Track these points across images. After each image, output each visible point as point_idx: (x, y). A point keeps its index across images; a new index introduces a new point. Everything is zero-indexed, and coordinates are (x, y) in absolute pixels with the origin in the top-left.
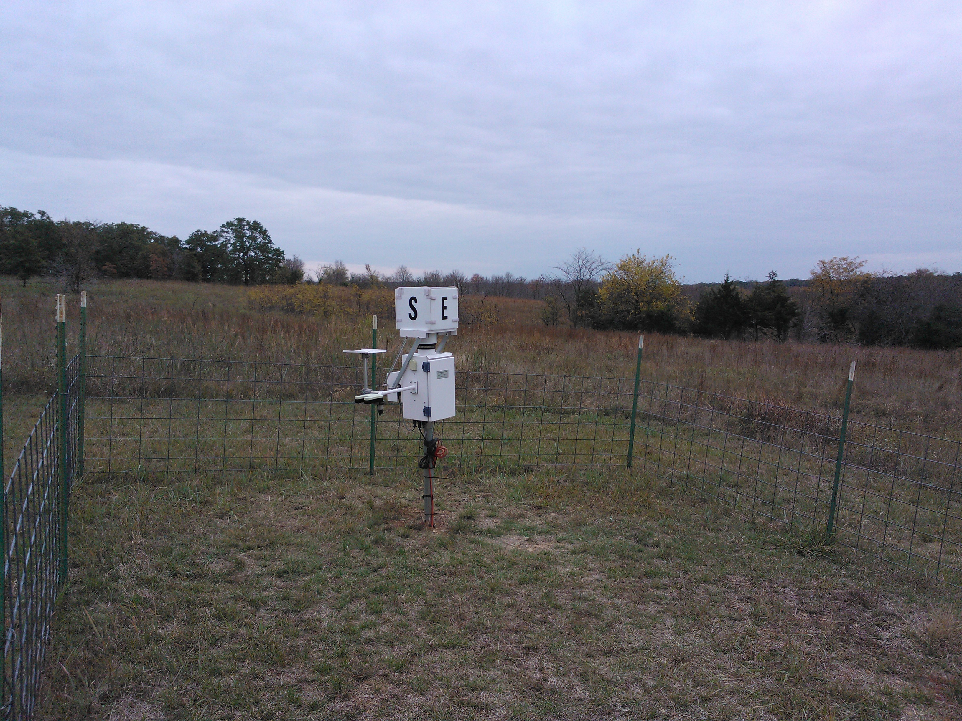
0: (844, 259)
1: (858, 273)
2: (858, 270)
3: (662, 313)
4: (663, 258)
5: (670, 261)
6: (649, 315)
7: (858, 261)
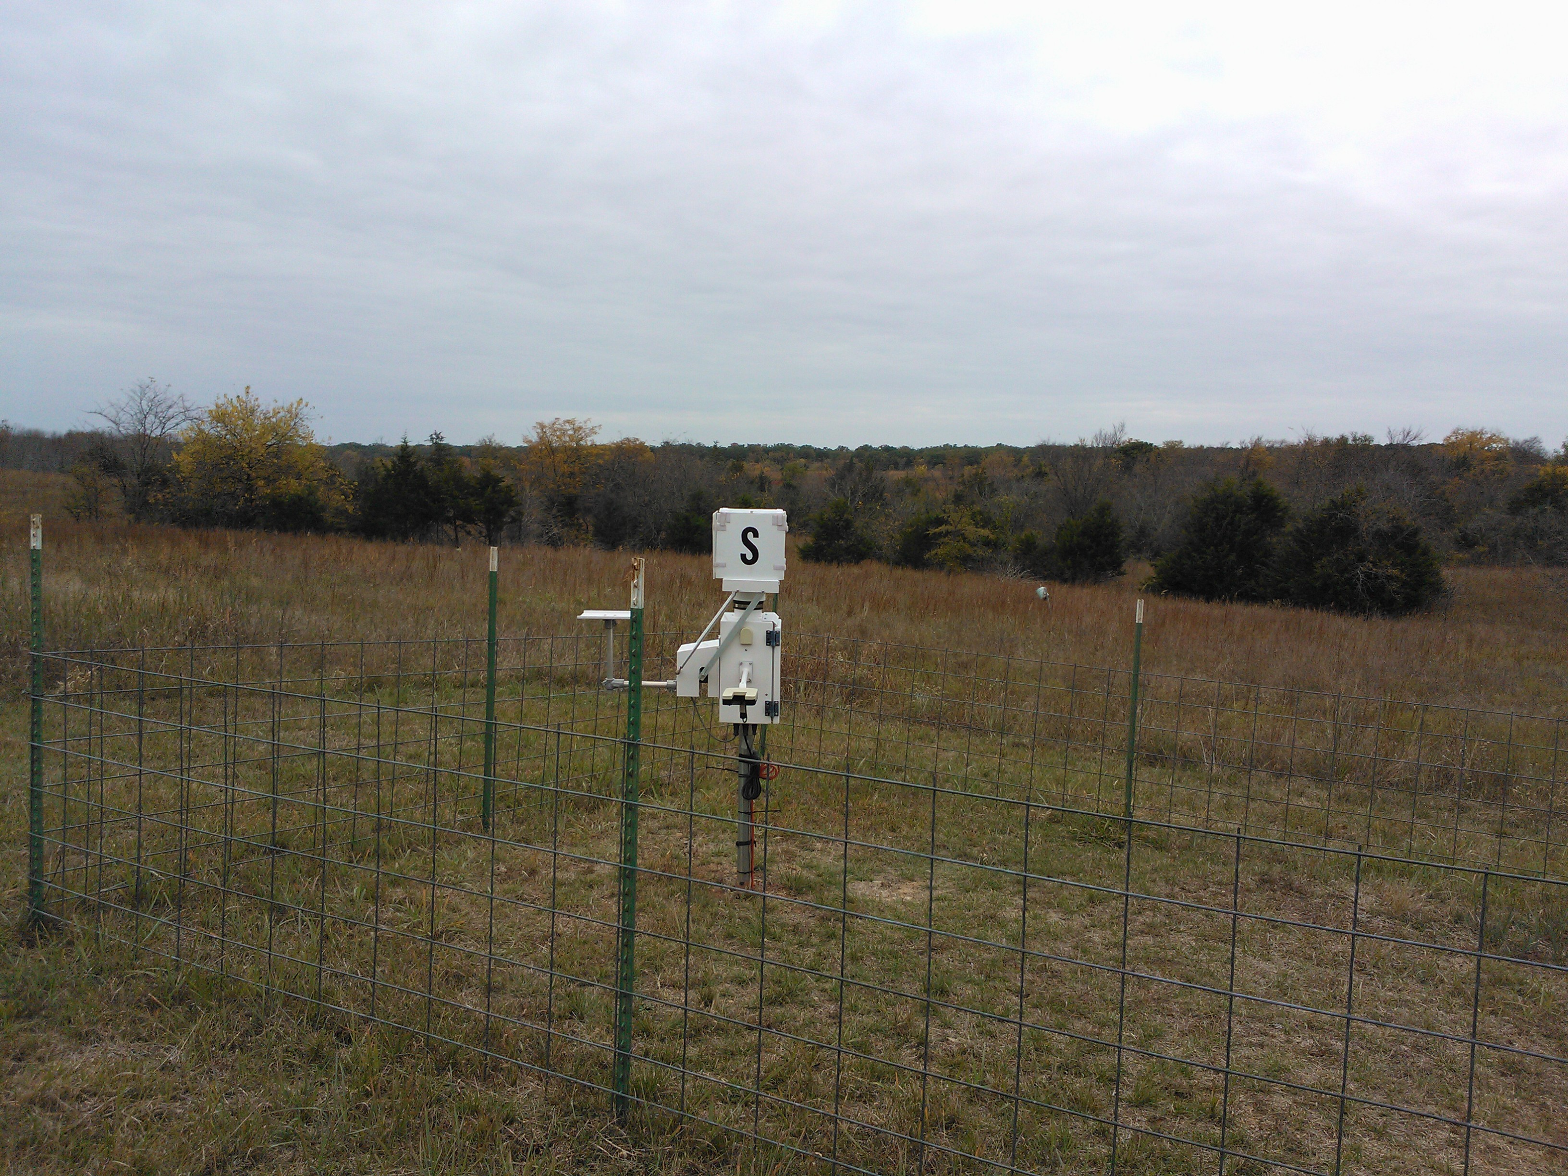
0: (568, 422)
1: (589, 443)
2: (589, 439)
3: (300, 499)
4: (292, 405)
5: (305, 411)
6: (276, 503)
7: (590, 425)
